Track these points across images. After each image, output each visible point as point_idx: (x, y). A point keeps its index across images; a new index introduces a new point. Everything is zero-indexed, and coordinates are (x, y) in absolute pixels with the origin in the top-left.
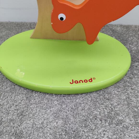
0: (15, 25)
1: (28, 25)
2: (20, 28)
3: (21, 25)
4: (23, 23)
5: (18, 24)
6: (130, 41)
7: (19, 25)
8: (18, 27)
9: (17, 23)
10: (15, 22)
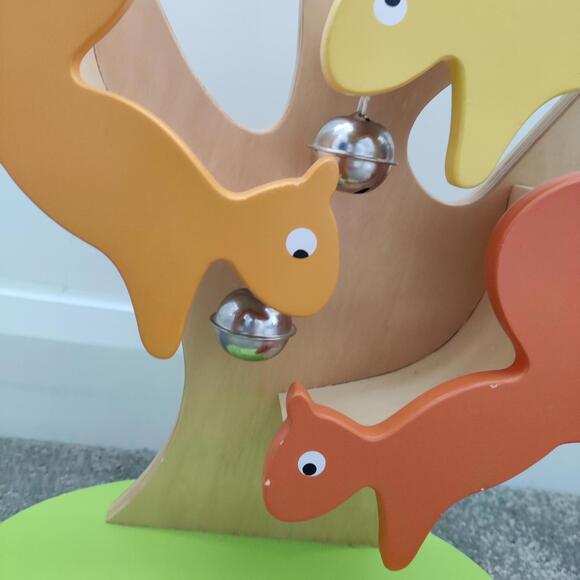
0: (19, 455)
1: (76, 458)
2: (43, 468)
3: (49, 456)
4: (54, 448)
5: (32, 448)
6: (489, 549)
7: (36, 456)
8: (34, 461)
9: (27, 446)
10: (20, 440)
